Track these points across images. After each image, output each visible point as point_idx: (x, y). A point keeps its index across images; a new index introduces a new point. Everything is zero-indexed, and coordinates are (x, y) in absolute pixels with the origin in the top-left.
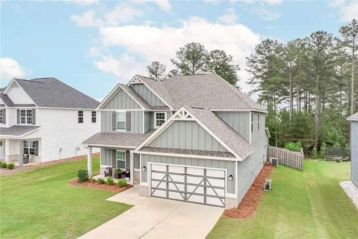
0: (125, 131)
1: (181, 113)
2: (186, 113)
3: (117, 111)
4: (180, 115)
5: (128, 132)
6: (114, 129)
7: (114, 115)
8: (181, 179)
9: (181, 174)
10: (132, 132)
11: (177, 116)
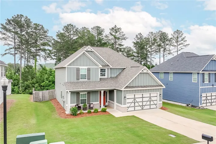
0: (86, 80)
1: (144, 69)
2: (146, 69)
3: (80, 67)
4: (143, 70)
5: (89, 81)
6: (78, 79)
7: (78, 70)
8: (141, 100)
9: (141, 98)
10: (91, 80)
11: (143, 71)
